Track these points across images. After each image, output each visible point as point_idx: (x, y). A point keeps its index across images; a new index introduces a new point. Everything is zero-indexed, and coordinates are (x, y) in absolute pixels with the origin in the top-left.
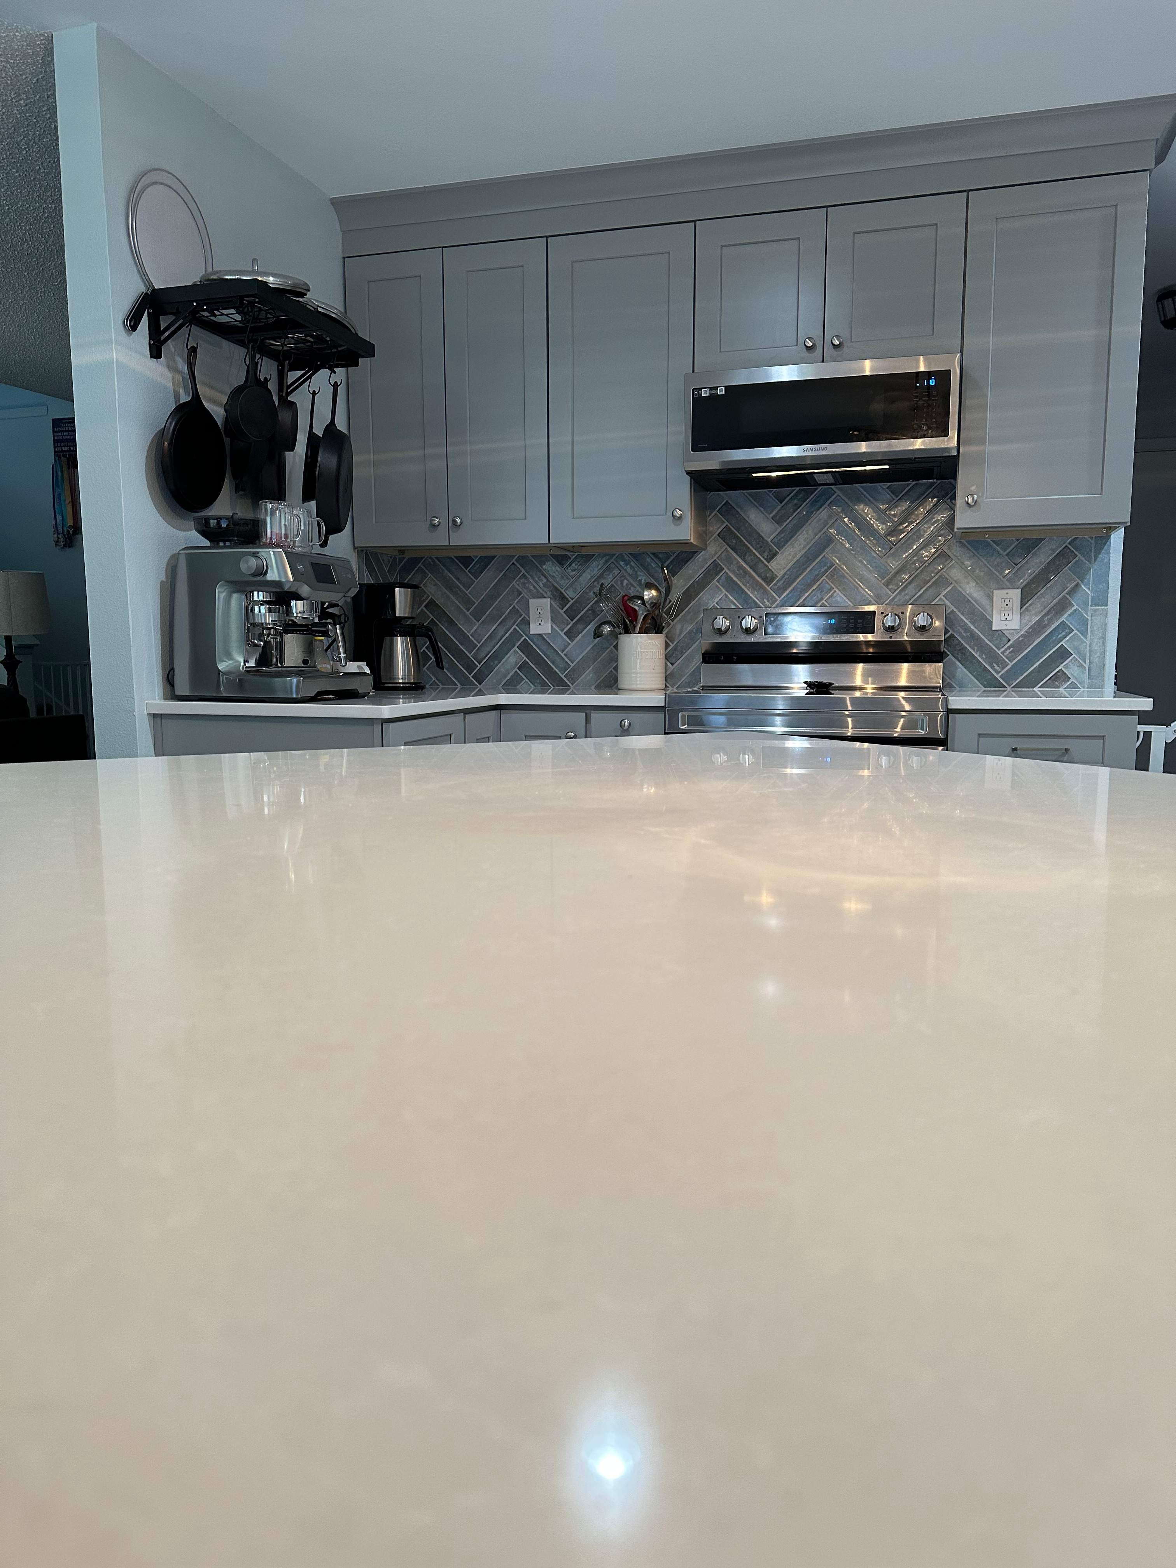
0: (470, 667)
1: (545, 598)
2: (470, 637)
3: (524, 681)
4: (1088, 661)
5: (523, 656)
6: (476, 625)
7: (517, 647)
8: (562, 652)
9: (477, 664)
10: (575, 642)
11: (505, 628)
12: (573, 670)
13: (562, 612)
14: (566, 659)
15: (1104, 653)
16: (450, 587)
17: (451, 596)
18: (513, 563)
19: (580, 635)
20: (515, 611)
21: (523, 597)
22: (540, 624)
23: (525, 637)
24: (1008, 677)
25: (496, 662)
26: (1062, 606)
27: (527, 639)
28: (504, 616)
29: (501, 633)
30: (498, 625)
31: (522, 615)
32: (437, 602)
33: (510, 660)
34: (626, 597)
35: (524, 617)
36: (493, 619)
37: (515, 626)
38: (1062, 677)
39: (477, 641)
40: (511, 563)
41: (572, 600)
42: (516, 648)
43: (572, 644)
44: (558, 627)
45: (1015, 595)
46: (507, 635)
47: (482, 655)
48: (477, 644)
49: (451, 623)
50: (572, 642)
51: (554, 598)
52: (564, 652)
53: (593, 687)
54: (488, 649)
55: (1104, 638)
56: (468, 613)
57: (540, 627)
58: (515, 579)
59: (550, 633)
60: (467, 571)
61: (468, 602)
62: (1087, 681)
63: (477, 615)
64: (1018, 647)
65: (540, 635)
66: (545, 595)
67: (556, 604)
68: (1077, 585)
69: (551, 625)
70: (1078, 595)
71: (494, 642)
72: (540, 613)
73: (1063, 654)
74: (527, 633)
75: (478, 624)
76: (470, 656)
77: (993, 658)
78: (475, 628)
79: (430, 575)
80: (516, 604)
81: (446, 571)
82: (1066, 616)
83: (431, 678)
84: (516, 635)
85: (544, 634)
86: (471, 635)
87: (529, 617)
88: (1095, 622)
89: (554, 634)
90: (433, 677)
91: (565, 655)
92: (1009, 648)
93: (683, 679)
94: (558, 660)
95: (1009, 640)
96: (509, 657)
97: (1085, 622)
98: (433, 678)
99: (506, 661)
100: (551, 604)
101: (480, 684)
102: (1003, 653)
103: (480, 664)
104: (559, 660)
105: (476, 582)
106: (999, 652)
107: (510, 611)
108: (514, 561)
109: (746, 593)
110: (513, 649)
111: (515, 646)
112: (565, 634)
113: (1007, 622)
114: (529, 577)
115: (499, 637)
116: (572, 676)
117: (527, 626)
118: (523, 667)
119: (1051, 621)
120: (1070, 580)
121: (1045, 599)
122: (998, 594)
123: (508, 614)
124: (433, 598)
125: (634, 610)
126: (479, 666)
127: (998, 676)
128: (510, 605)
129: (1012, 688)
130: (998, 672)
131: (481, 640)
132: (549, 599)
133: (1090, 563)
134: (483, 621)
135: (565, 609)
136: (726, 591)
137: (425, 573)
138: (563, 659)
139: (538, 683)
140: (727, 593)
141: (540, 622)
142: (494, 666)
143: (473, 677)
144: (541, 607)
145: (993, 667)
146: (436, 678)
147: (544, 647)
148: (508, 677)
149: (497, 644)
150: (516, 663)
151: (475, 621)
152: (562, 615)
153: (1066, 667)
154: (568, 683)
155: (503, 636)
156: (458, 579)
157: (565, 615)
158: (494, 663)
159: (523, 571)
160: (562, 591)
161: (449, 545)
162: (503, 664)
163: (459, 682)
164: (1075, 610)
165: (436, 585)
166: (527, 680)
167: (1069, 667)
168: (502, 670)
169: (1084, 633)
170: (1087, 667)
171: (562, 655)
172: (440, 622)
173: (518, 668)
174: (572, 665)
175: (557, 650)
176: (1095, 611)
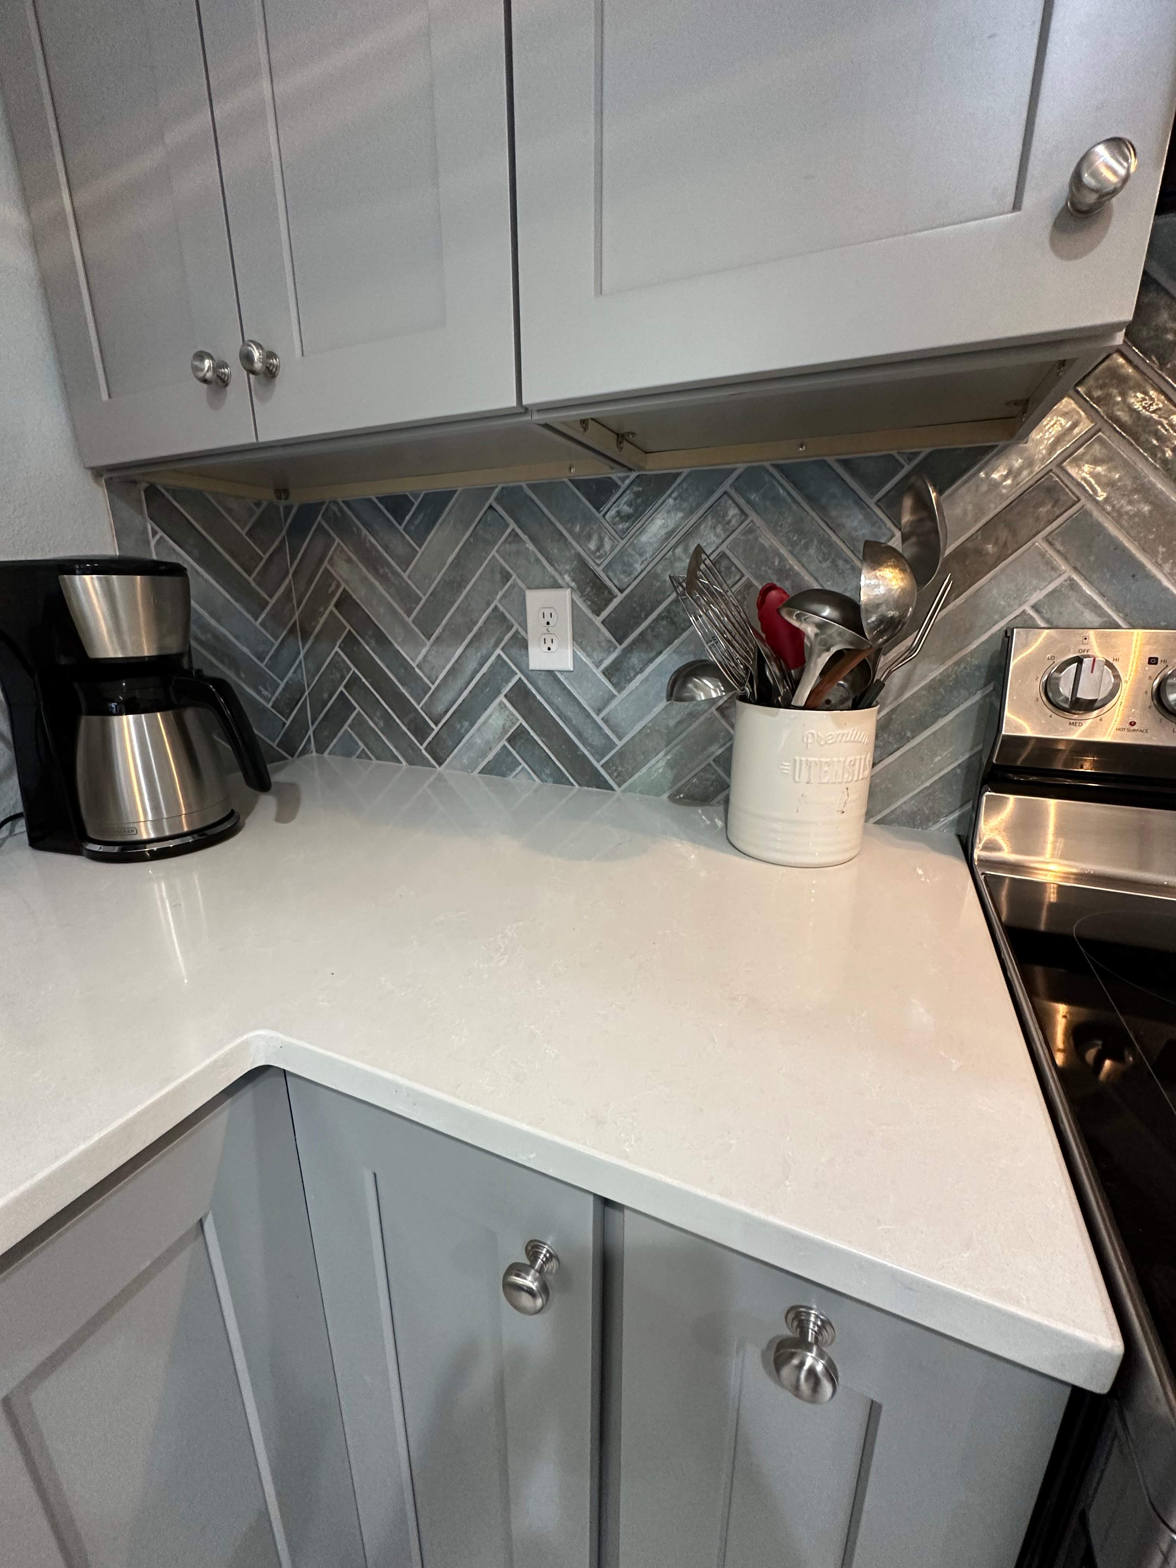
0: (421, 731)
1: (560, 587)
2: (417, 670)
3: (520, 767)
5: (519, 717)
6: (424, 645)
7: (505, 696)
8: (598, 715)
9: (433, 725)
10: (625, 693)
11: (479, 655)
12: (621, 754)
13: (598, 621)
14: (607, 730)
16: (373, 562)
17: (377, 584)
18: (491, 507)
19: (640, 678)
20: (499, 618)
21: (513, 586)
22: (549, 649)
23: (519, 675)
25: (466, 724)
27: (523, 678)
28: (475, 629)
29: (472, 665)
30: (467, 647)
31: (512, 626)
32: (354, 597)
33: (491, 721)
34: (773, 593)
35: (517, 632)
36: (455, 634)
37: (498, 651)
39: (429, 678)
40: (487, 505)
41: (621, 591)
42: (501, 698)
43: (620, 697)
44: (588, 656)
46: (484, 669)
47: (440, 708)
48: (430, 685)
49: (382, 641)
50: (619, 692)
51: (580, 589)
52: (602, 714)
53: (665, 796)
54: (449, 697)
56: (410, 620)
57: (549, 653)
58: (495, 543)
59: (572, 669)
60: (401, 528)
61: (408, 598)
63: (427, 625)
65: (551, 673)
66: (560, 581)
67: (585, 601)
69: (574, 651)
71: (460, 682)
72: (548, 623)
74: (524, 666)
75: (429, 643)
76: (418, 708)
78: (424, 651)
79: (337, 540)
80: (500, 601)
81: (364, 531)
83: (357, 744)
84: (500, 670)
85: (560, 671)
86: (418, 666)
87: (527, 632)
89: (579, 672)
90: (360, 743)
91: (605, 720)
93: (899, 803)
94: (588, 732)
96: (490, 716)
98: (362, 746)
99: (485, 722)
100: (573, 601)
101: (440, 764)
103: (436, 726)
104: (590, 732)
105: (420, 551)
107: (488, 618)
108: (491, 501)
109: (1149, 576)
110: (497, 701)
111: (500, 693)
112: (604, 673)
114: (524, 537)
115: (469, 672)
116: (620, 769)
117: (523, 652)
118: (517, 737)
123: (485, 623)
124: (347, 588)
125: (798, 634)
126: (436, 729)
128: (488, 604)
131: (437, 678)
132: (569, 591)
134: (438, 638)
135: (605, 614)
136: (1075, 569)
137: (329, 535)
138: (600, 728)
139: (548, 776)
140: (1076, 577)
141: (549, 644)
142: (463, 731)
143: (426, 749)
144: (551, 611)
146: (366, 745)
147: (559, 700)
148: (490, 757)
149: (466, 688)
150: (505, 731)
151: (423, 637)
152: (599, 630)
154: (611, 781)
155: (476, 672)
156: (386, 548)
157: (604, 630)
158: (462, 726)
159: (513, 525)
160: (599, 571)
161: (258, 443)
162: (479, 729)
163: (404, 757)
165: (349, 560)
166: (526, 767)
168: (479, 741)
171: (598, 719)
172: (363, 638)
173: (509, 740)
174: (620, 744)
175: (587, 708)
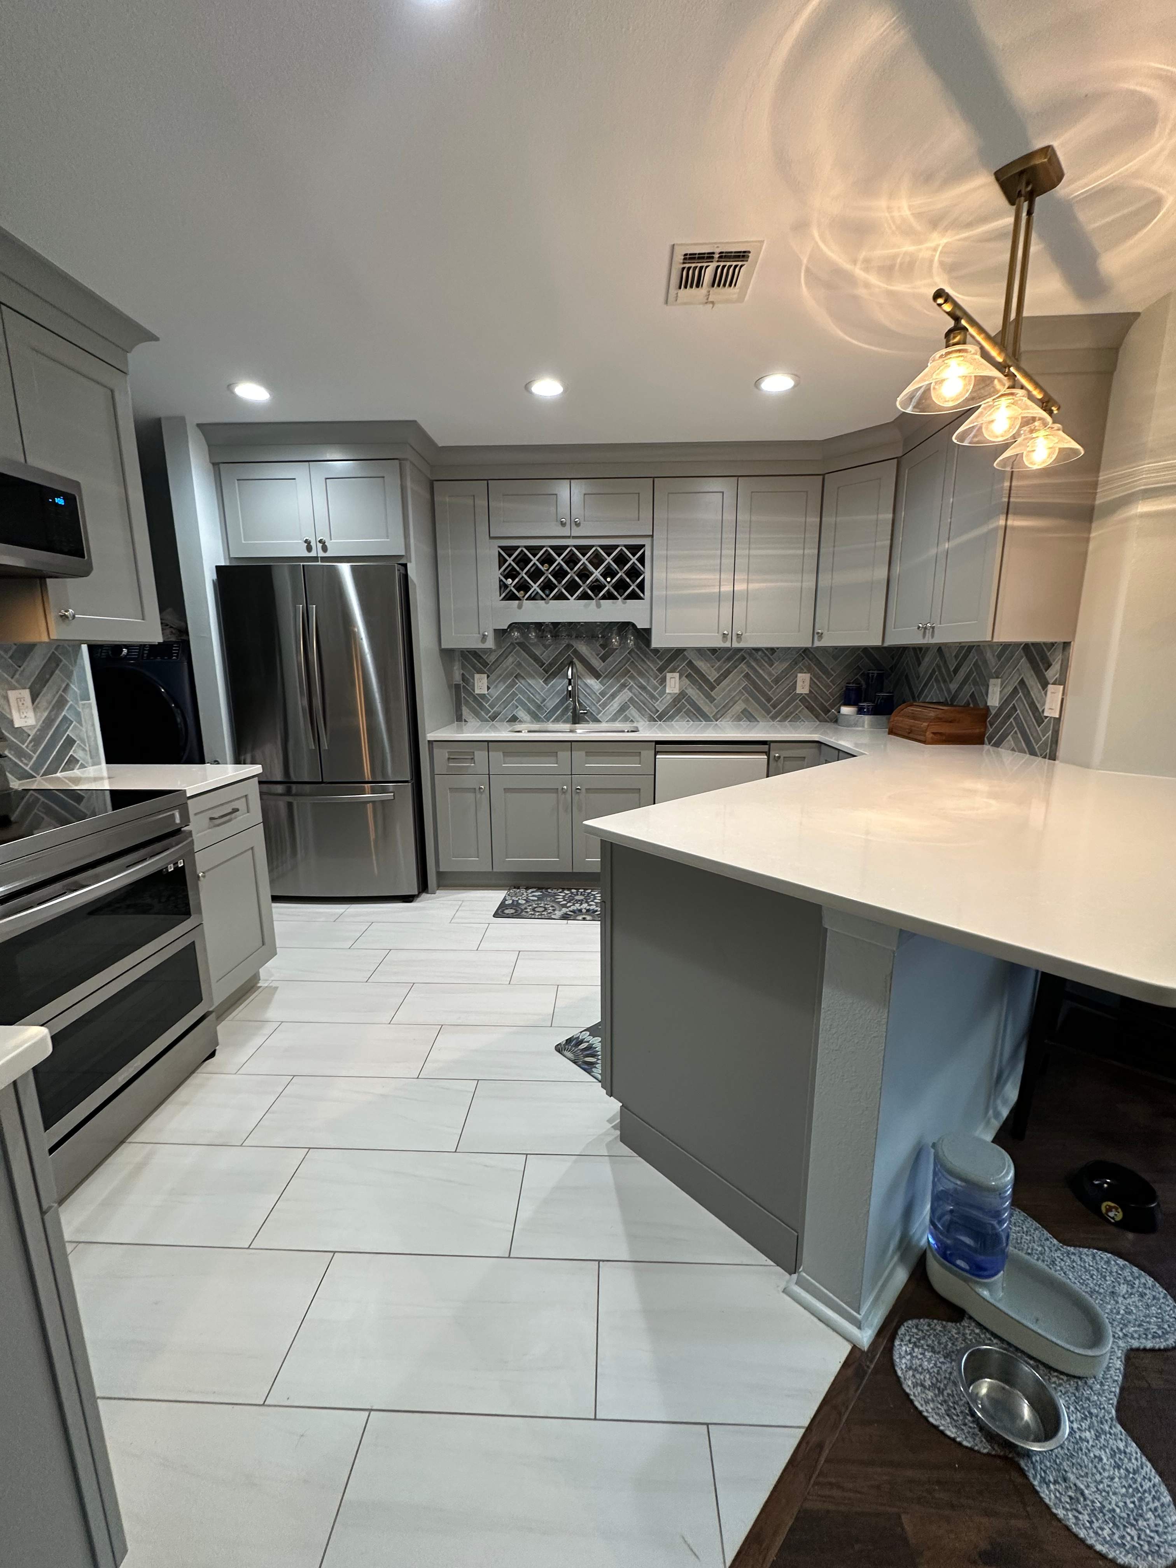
4: (87, 745)
15: (96, 737)
24: (36, 767)
26: (61, 703)
38: (73, 761)
45: (26, 694)
55: (93, 725)
62: (90, 760)
64: (37, 740)
68: (68, 685)
70: (70, 692)
73: (70, 742)
77: (21, 754)
82: (65, 711)
88: (85, 714)
92: (30, 742)
95: (29, 735)
97: (78, 714)
102: (27, 747)
106: (24, 747)
113: (26, 719)
119: (57, 716)
120: (63, 681)
121: (47, 696)
122: (12, 695)
127: (27, 768)
129: (42, 776)
130: (27, 765)
133: (71, 664)
145: (22, 761)
153: (74, 752)
164: (71, 705)
167: (75, 752)
169: (80, 723)
170: (87, 748)
176: (84, 705)
